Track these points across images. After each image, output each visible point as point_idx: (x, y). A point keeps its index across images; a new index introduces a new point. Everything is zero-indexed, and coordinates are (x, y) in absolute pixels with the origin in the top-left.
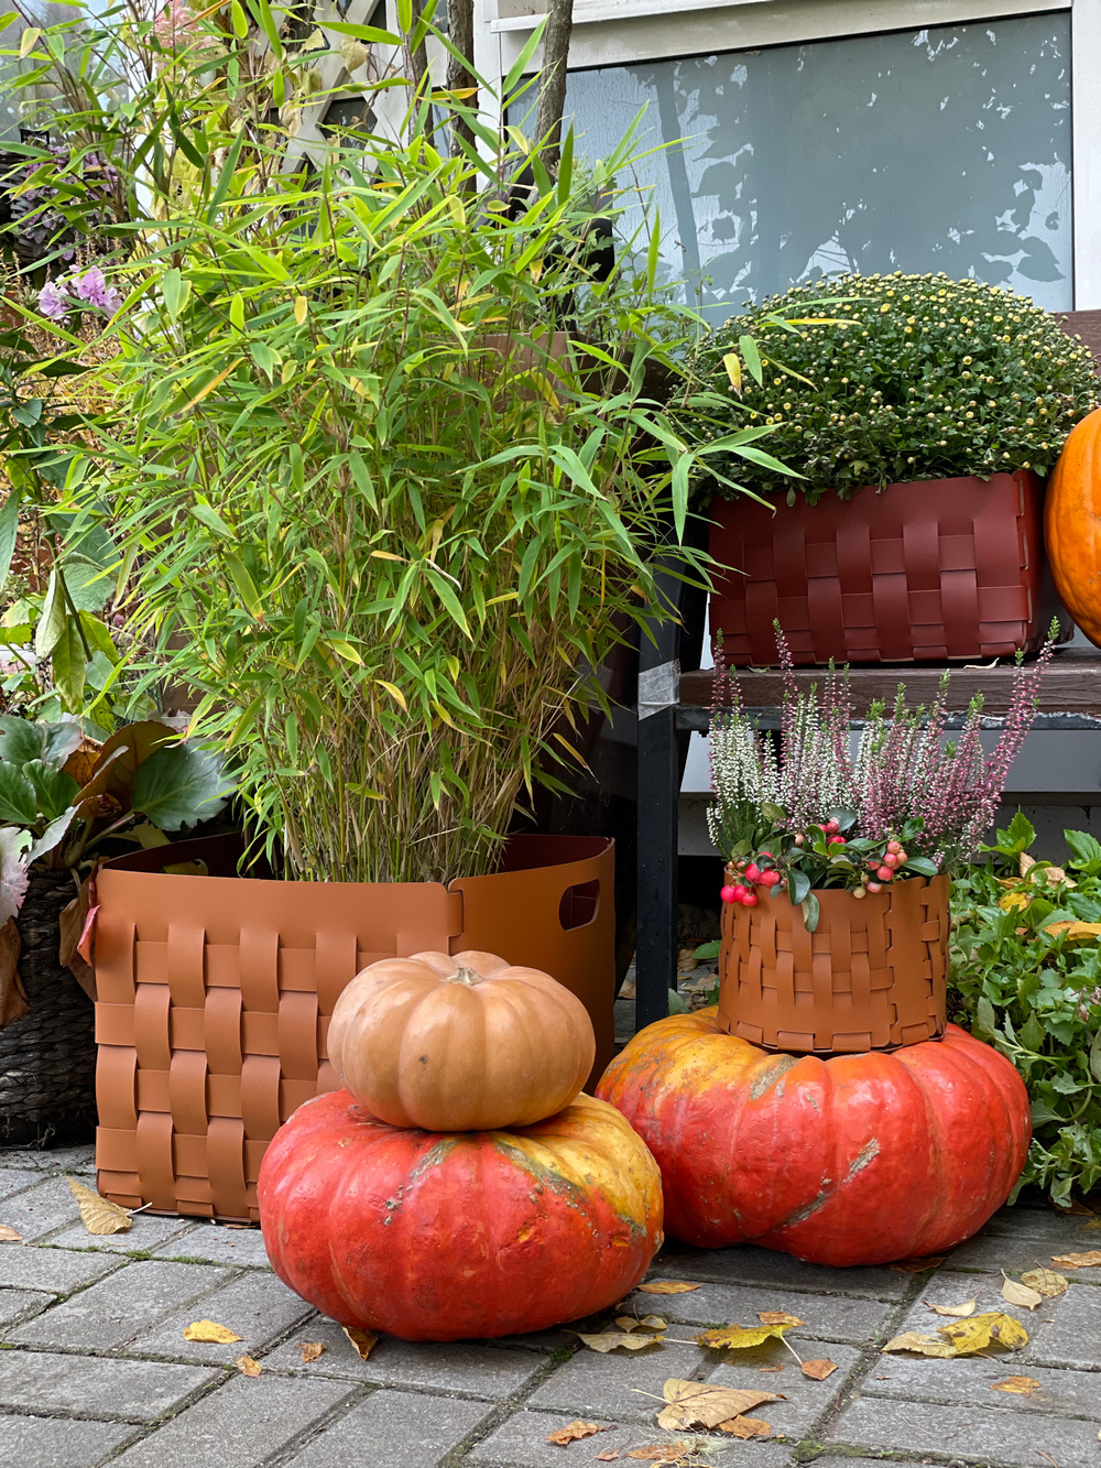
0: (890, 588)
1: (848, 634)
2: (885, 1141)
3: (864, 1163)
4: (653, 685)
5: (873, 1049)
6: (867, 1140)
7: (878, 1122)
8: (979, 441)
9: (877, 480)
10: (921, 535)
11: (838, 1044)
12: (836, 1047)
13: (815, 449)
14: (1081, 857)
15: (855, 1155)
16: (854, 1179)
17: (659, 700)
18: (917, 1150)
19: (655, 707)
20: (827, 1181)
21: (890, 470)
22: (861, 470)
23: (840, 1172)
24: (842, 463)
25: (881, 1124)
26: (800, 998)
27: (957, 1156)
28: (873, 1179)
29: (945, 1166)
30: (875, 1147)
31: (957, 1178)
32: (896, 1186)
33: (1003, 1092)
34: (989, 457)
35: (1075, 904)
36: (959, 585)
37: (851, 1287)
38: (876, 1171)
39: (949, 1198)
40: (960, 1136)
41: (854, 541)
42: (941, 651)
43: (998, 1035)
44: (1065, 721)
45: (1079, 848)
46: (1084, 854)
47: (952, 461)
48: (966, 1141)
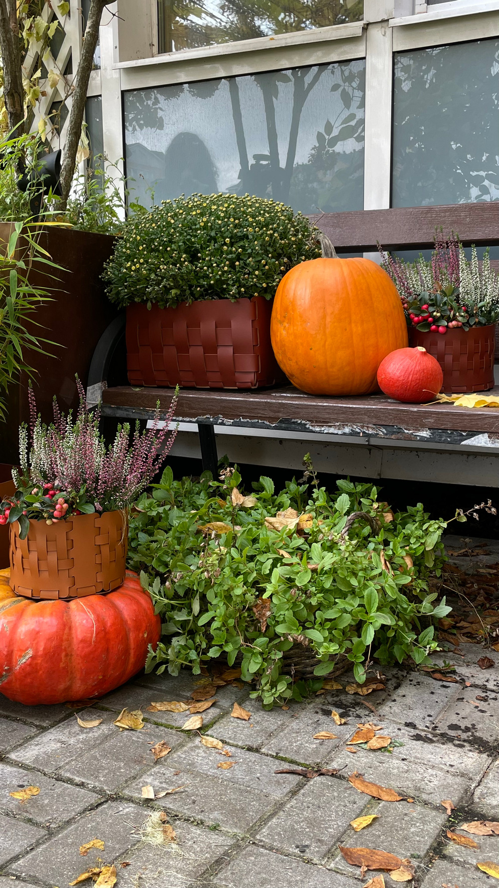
0: (197, 352)
1: (181, 373)
2: (36, 651)
3: (24, 661)
4: (92, 393)
5: (59, 598)
6: (27, 649)
7: (34, 640)
8: (231, 282)
9: (187, 299)
10: (208, 327)
11: (43, 595)
12: (42, 597)
13: (154, 282)
14: (266, 491)
15: (20, 656)
16: (20, 668)
17: (94, 400)
18: (54, 655)
19: (93, 404)
20: (6, 668)
21: (192, 294)
22: (176, 294)
23: (14, 664)
24: (167, 290)
25: (35, 642)
26: (26, 571)
27: (81, 657)
28: (28, 669)
29: (77, 663)
30: (30, 653)
31: (81, 668)
32: (41, 672)
33: (129, 622)
34: (234, 290)
36: (225, 352)
38: (30, 665)
39: (78, 677)
40: (83, 648)
41: (180, 328)
42: (220, 385)
43: (150, 590)
44: (258, 424)
45: (266, 486)
46: (267, 489)
47: (217, 291)
48: (87, 650)
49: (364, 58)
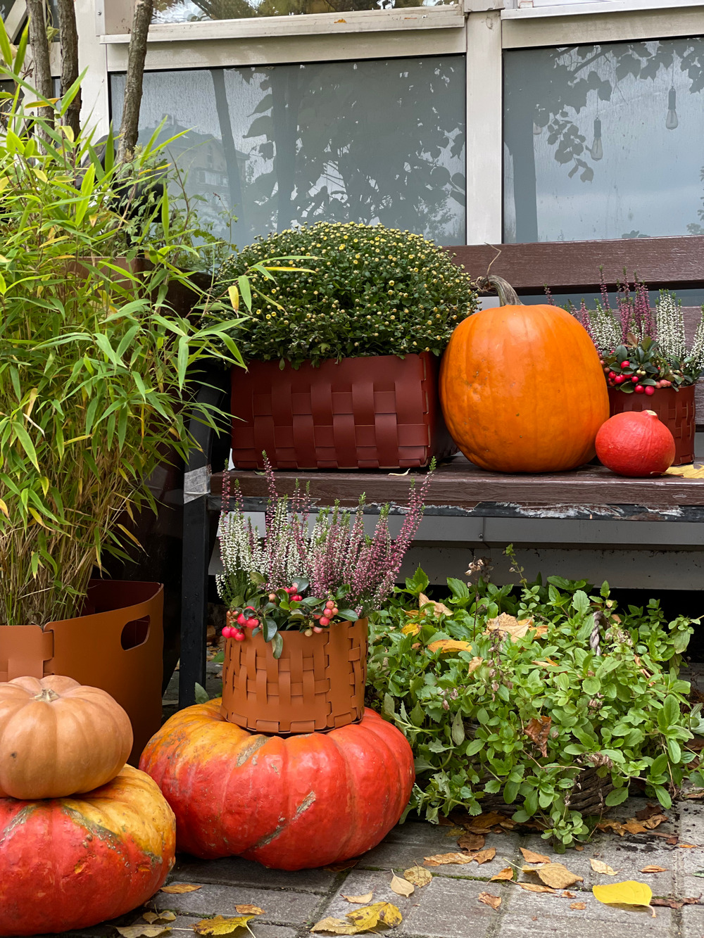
0: (343, 423)
1: (317, 451)
2: (320, 793)
3: (306, 807)
4: (193, 482)
5: (316, 731)
6: (308, 792)
7: (316, 780)
8: (398, 334)
9: (336, 356)
10: (363, 391)
11: (294, 728)
12: (293, 730)
13: (297, 335)
14: (457, 596)
15: (300, 802)
16: (299, 818)
17: (197, 491)
18: (340, 797)
19: (195, 495)
20: (282, 819)
21: (344, 349)
22: (326, 349)
23: (291, 813)
24: (313, 345)
25: (318, 782)
26: (271, 699)
27: (365, 800)
28: (312, 817)
29: (357, 806)
30: (313, 797)
31: (365, 813)
32: (325, 821)
33: (397, 755)
34: (404, 345)
35: (450, 628)
36: (386, 422)
37: (297, 884)
38: (313, 812)
39: (360, 826)
40: (367, 787)
41: (322, 393)
42: (375, 463)
43: (396, 717)
44: (447, 511)
45: (456, 589)
46: (458, 593)
47: (382, 345)
48: (371, 789)
49: (465, 54)
